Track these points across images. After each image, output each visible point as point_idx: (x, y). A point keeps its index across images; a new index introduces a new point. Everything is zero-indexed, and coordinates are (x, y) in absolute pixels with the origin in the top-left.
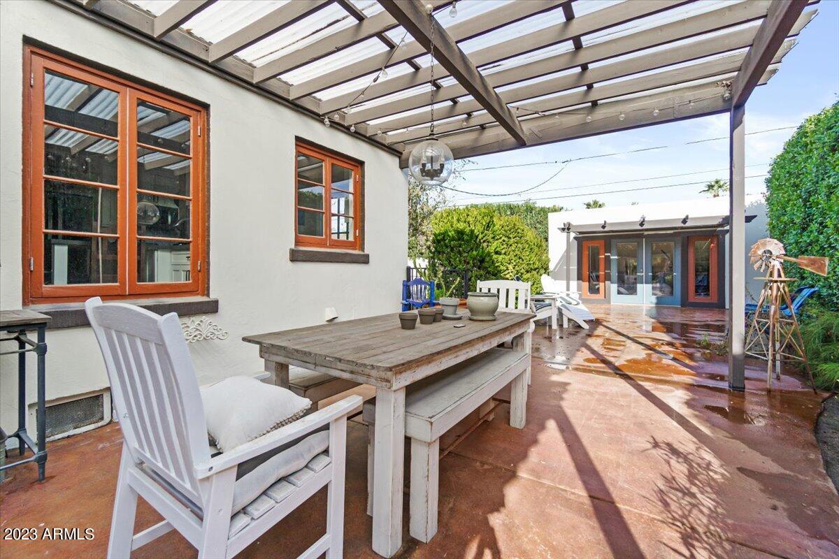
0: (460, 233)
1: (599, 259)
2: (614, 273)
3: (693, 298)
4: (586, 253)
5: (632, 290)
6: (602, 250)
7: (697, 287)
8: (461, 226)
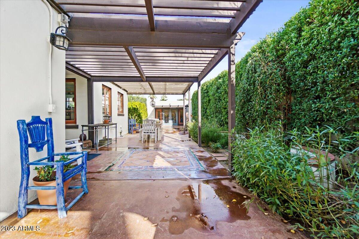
0: (135, 108)
1: (160, 114)
2: (164, 118)
3: (180, 123)
4: (157, 113)
5: (168, 122)
6: (161, 112)
7: (181, 121)
8: (135, 107)
